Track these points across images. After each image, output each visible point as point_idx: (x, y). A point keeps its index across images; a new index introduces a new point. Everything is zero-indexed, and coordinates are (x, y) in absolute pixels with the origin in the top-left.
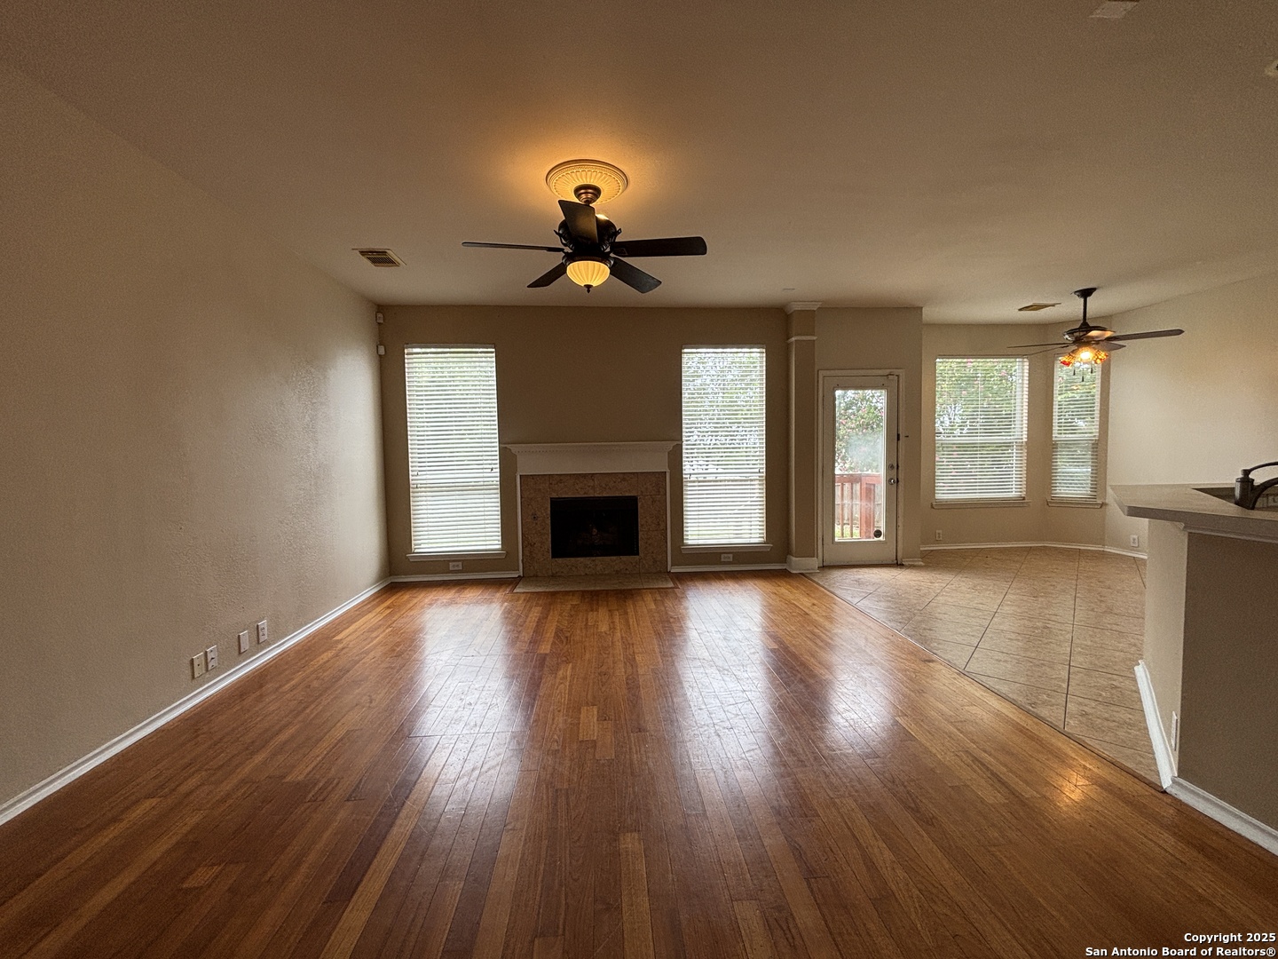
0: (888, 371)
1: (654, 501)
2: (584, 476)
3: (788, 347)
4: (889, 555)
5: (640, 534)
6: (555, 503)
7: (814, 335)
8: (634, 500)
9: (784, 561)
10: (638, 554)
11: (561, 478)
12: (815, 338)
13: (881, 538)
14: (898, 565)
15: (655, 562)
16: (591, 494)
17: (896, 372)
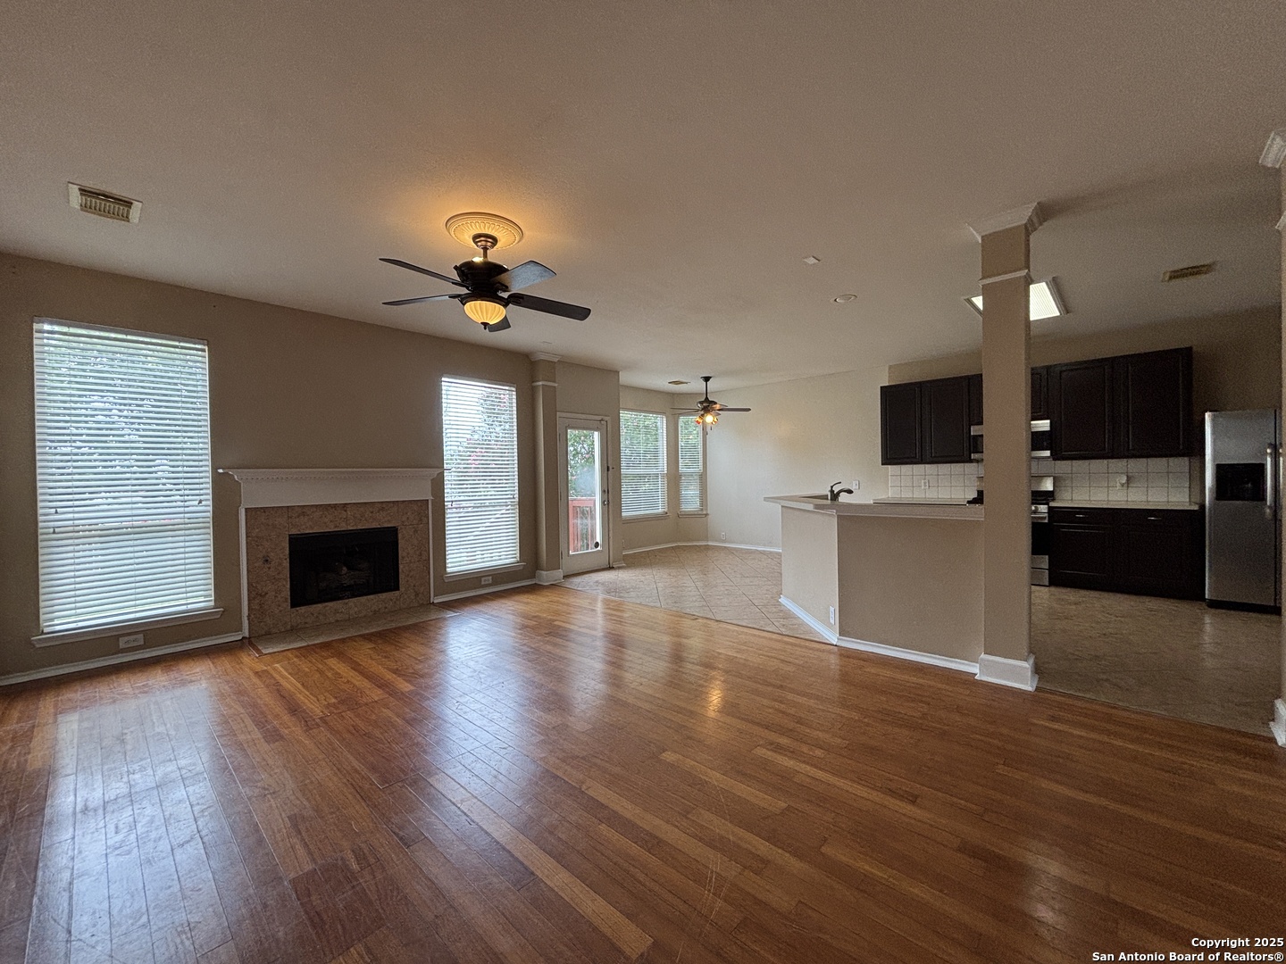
0: (600, 418)
1: (416, 531)
2: (335, 506)
3: (533, 390)
4: (604, 561)
5: (401, 567)
6: (294, 540)
7: (554, 382)
8: (393, 531)
9: (533, 576)
10: (397, 589)
11: (303, 510)
12: (556, 385)
13: (599, 548)
14: (610, 568)
15: (417, 595)
16: (343, 527)
17: (606, 418)
